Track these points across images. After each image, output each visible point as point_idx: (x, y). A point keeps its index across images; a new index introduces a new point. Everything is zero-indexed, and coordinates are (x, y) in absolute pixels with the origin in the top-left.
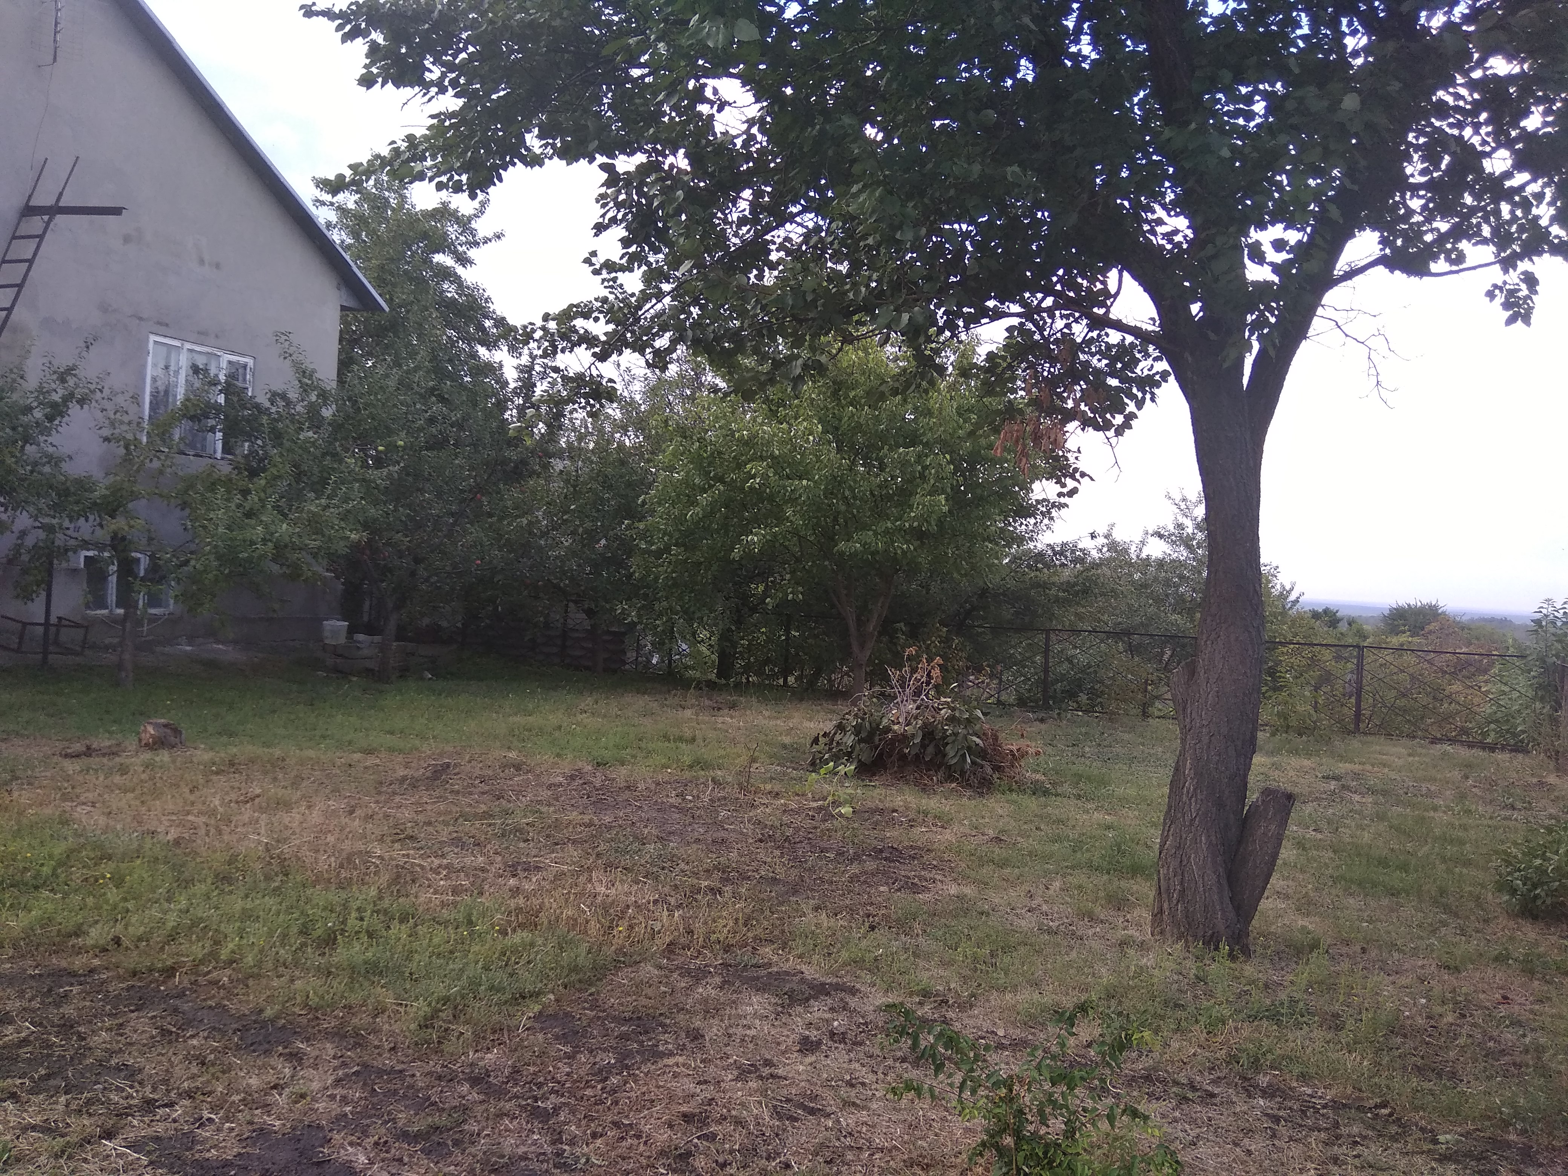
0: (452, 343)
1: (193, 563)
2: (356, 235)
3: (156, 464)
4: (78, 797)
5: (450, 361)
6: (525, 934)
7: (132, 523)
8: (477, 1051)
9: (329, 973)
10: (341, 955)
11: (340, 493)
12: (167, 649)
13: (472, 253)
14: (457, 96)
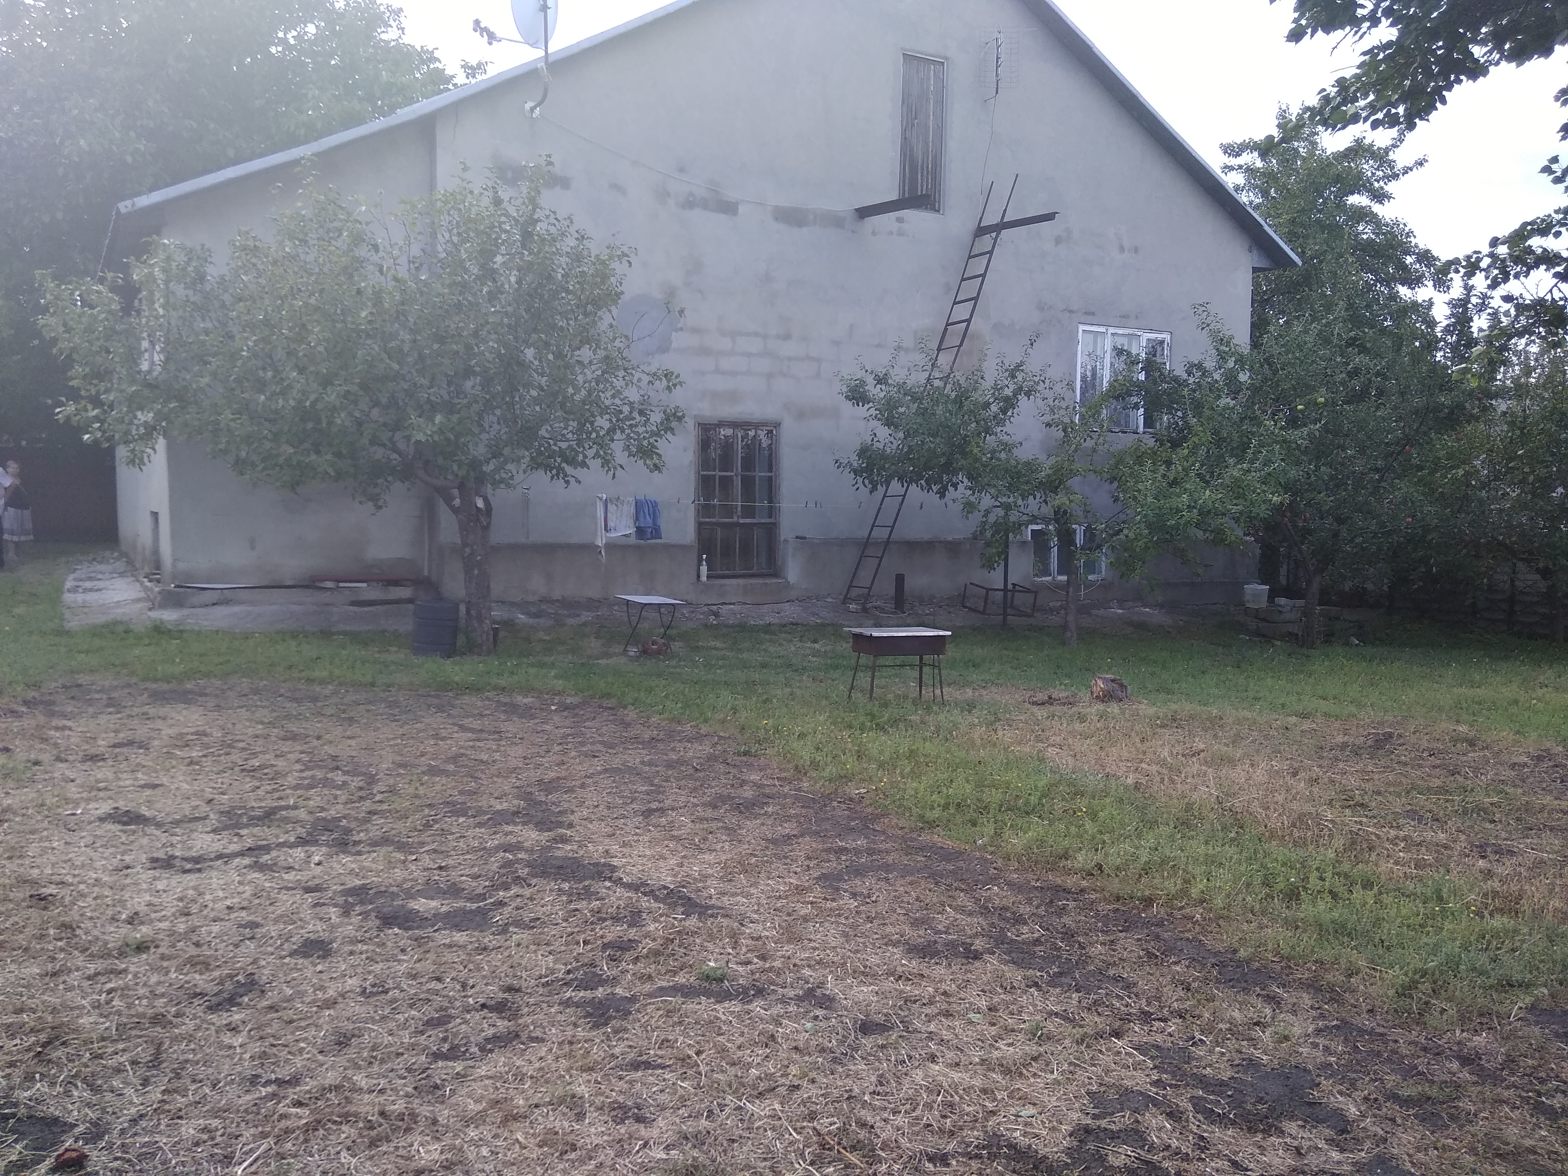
0: (1369, 287)
1: (1126, 532)
2: (1265, 193)
3: (1090, 443)
4: (1047, 739)
5: (1368, 306)
6: (1505, 920)
7: (1071, 498)
8: (1463, 1031)
9: (1297, 927)
10: (1307, 910)
11: (1261, 457)
12: (1102, 612)
13: (1391, 187)
14: (1392, 25)
